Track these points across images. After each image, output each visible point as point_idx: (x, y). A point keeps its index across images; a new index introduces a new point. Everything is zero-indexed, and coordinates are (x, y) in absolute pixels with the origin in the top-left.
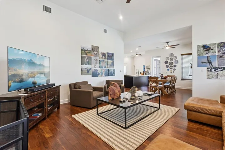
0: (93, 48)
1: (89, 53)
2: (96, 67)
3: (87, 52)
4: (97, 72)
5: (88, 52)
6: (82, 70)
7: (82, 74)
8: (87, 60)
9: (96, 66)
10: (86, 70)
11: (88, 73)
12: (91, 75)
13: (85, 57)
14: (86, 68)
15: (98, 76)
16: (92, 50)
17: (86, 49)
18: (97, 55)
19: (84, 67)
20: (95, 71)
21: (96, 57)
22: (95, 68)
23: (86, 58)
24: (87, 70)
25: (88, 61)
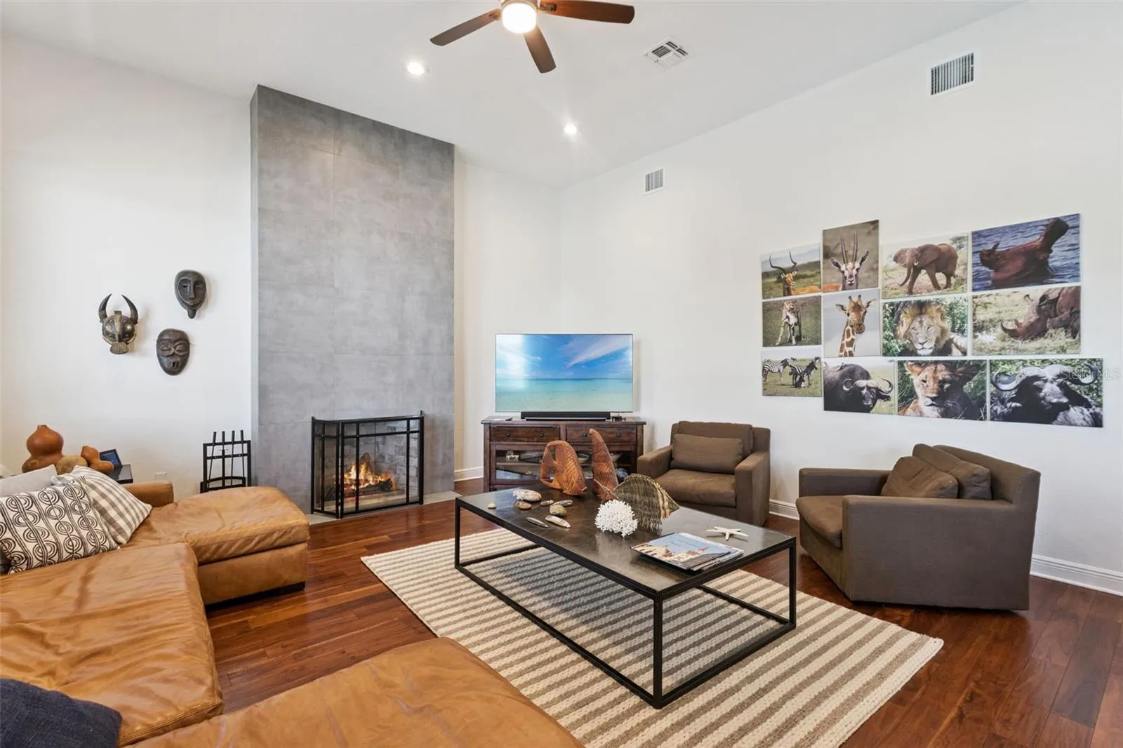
0: (832, 245)
1: (804, 277)
2: (851, 354)
3: (789, 277)
4: (862, 383)
5: (796, 278)
6: (766, 372)
7: (767, 391)
8: (793, 320)
9: (850, 344)
10: (788, 369)
11: (797, 385)
12: (820, 401)
13: (780, 305)
14: (785, 363)
15: (867, 410)
16: (827, 254)
17: (787, 264)
18: (863, 274)
19: (779, 353)
20: (843, 376)
21: (854, 293)
22: (849, 361)
23: (785, 312)
24: (794, 373)
25: (799, 324)
